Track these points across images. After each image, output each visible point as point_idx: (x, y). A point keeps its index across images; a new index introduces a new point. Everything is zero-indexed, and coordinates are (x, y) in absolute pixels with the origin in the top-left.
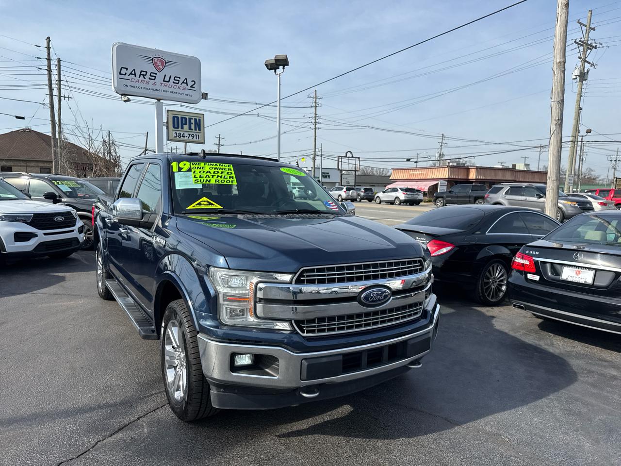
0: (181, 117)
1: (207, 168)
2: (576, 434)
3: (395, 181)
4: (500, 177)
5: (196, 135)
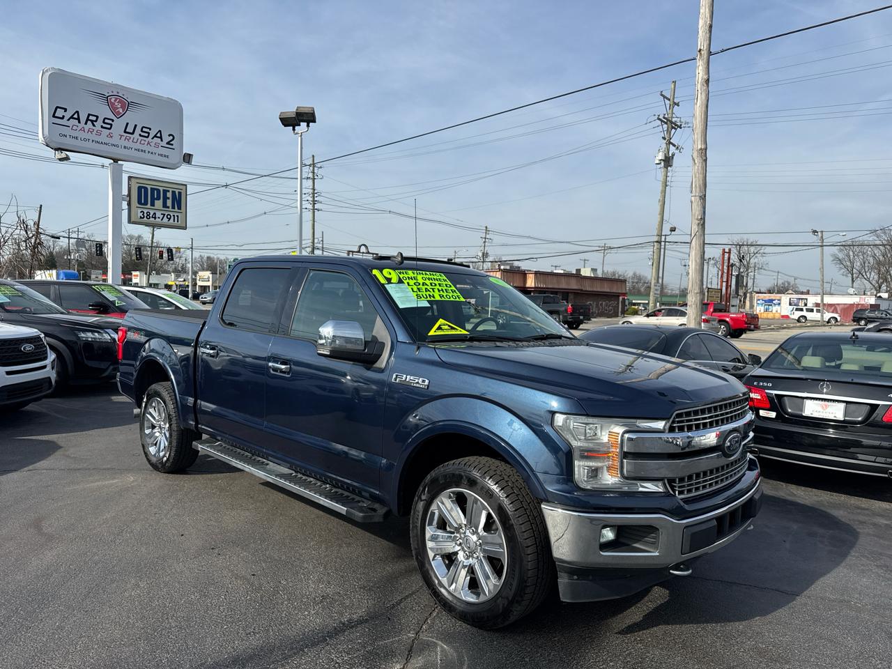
0: (151, 188)
1: (419, 278)
4: (563, 285)
5: (174, 216)
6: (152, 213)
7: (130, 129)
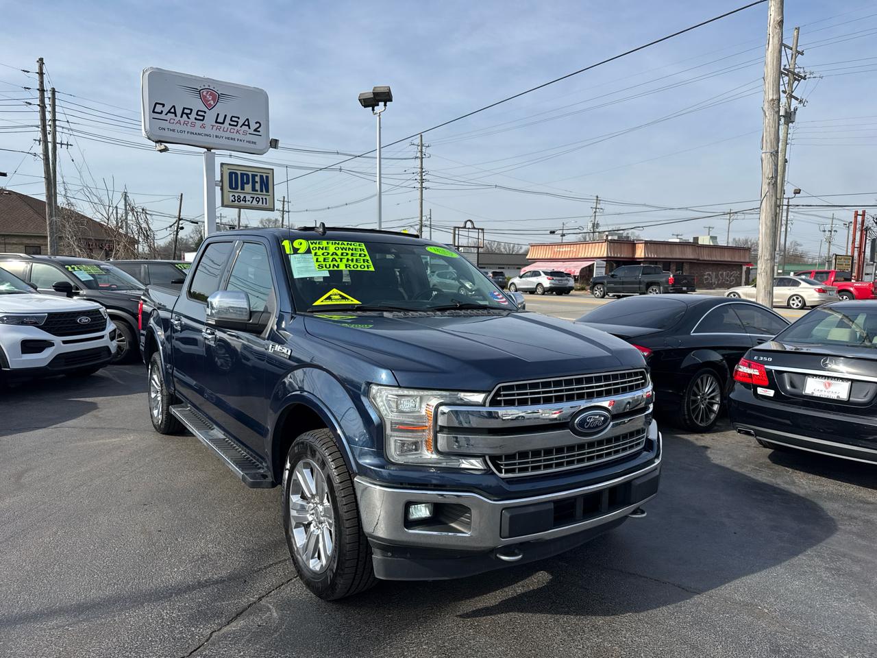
0: (241, 173)
1: (332, 248)
2: (854, 601)
3: (534, 261)
4: (677, 254)
5: (262, 198)
6: (242, 196)
7: (221, 120)
